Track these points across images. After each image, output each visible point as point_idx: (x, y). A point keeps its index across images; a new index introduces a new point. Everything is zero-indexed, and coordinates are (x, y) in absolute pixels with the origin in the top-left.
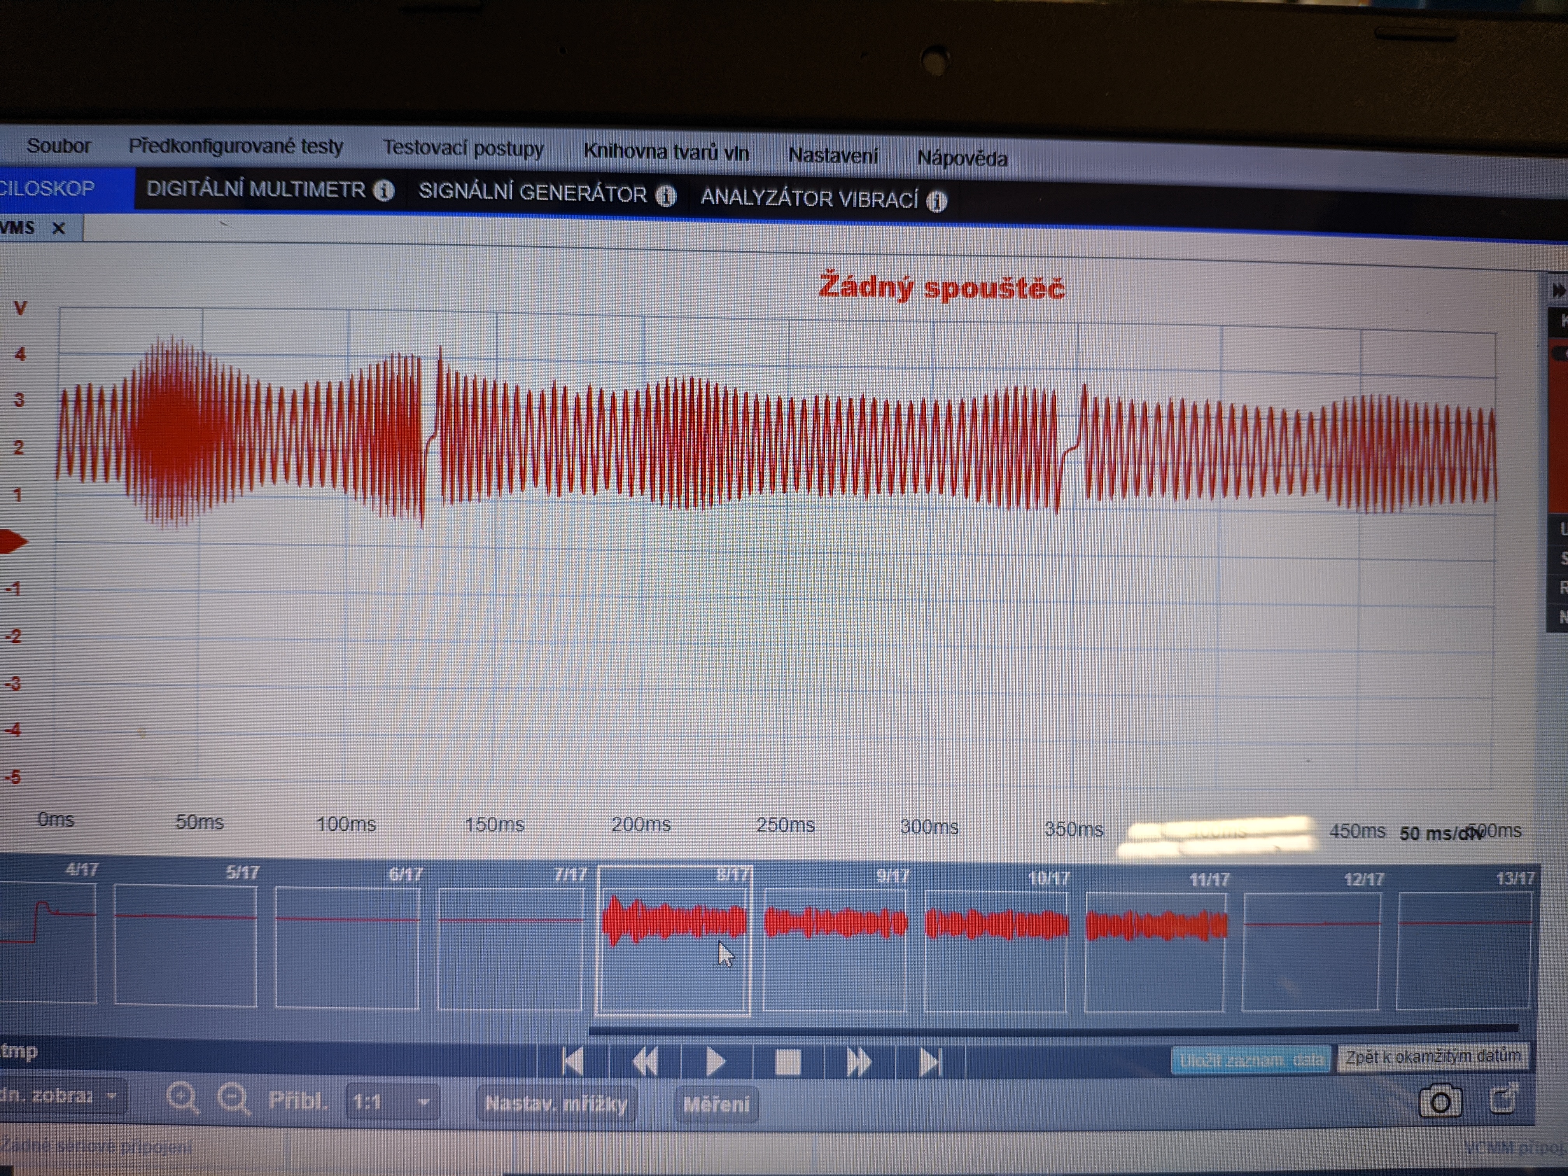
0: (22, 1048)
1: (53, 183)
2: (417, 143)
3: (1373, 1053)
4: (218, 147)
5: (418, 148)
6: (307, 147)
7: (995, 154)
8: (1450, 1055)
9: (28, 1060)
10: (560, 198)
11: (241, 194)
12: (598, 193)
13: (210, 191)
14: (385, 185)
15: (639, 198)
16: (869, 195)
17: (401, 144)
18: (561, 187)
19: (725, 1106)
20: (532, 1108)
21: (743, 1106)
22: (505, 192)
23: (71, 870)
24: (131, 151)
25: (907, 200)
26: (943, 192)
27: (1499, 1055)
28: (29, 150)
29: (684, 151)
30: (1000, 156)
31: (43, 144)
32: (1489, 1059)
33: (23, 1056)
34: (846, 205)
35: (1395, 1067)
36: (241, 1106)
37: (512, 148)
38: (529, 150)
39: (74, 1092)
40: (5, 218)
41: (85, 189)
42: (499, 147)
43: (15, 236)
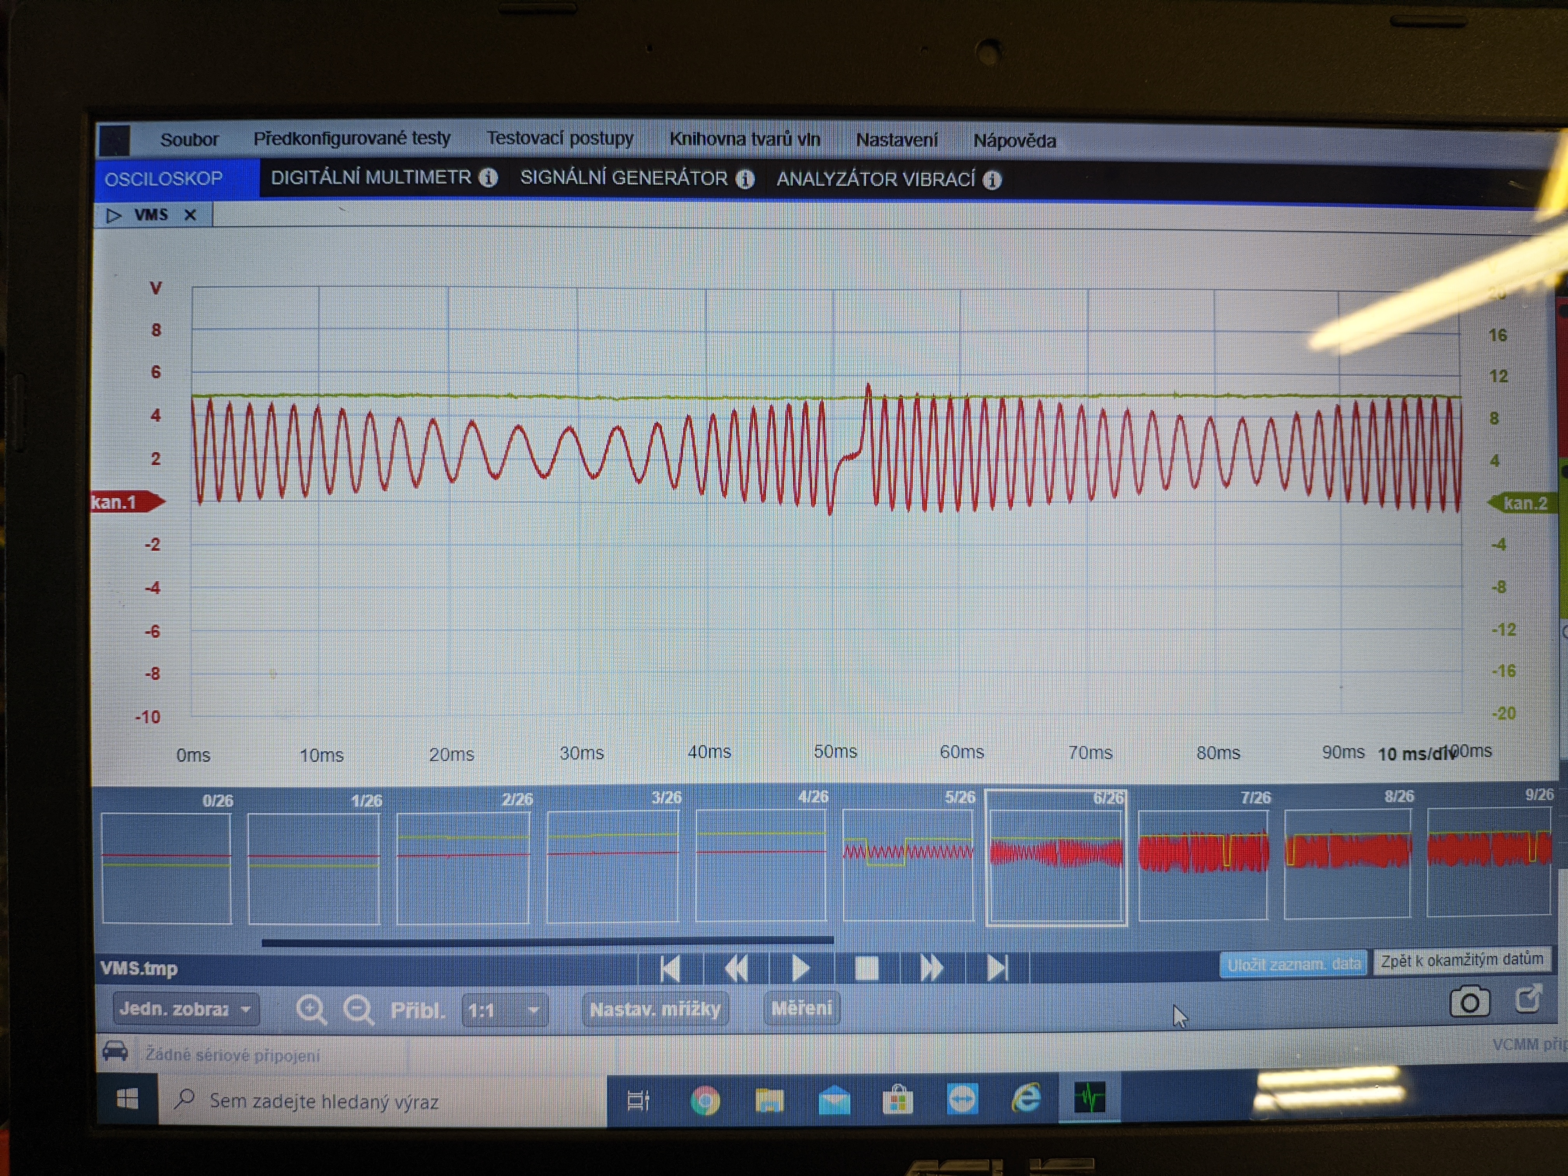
0: (163, 966)
1: (184, 174)
2: (518, 134)
3: (1406, 957)
4: (336, 140)
5: (519, 138)
6: (418, 139)
7: (1044, 136)
8: (1478, 959)
9: (169, 977)
10: (649, 182)
11: (358, 183)
12: (684, 177)
13: (329, 179)
14: (489, 172)
15: (720, 182)
16: (930, 175)
17: (503, 135)
18: (650, 172)
19: (810, 1009)
20: (634, 1014)
21: (826, 1009)
22: (600, 178)
23: (207, 801)
24: (256, 144)
25: (965, 179)
26: (998, 172)
27: (1523, 958)
28: (163, 144)
29: (761, 138)
30: (1049, 138)
31: (175, 138)
32: (1515, 962)
33: (164, 974)
34: (909, 184)
35: (1426, 970)
36: (365, 1016)
37: (604, 137)
38: (620, 139)
39: (211, 1006)
40: (141, 206)
41: (214, 179)
42: (592, 137)
43: (151, 223)
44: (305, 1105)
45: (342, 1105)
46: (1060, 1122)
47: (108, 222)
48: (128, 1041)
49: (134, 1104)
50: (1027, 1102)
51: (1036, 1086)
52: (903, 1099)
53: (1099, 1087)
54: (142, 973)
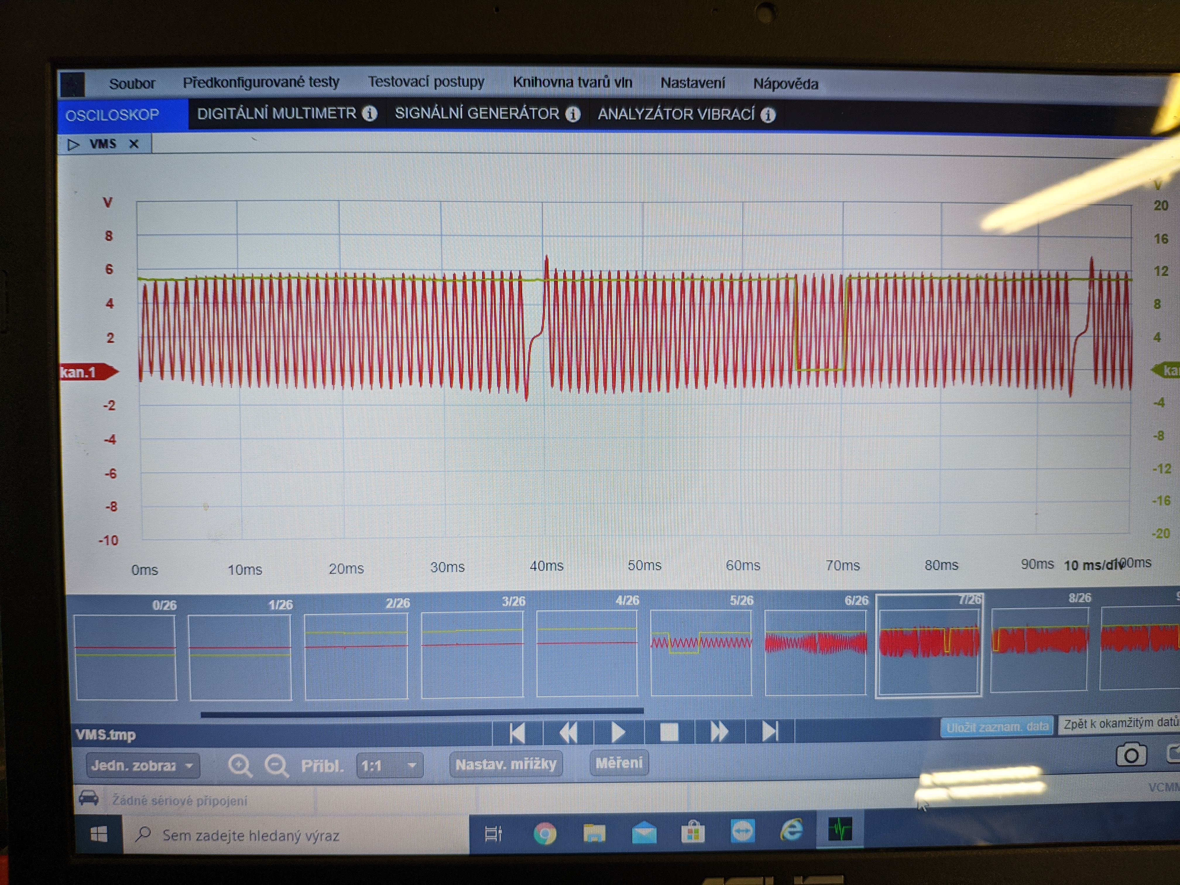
0: (124, 733)
1: (129, 111)
2: (393, 78)
3: (1083, 721)
4: (248, 83)
5: (394, 82)
6: (313, 82)
7: (809, 80)
8: (1138, 722)
9: (129, 742)
10: (497, 117)
11: (266, 117)
12: (524, 113)
13: (243, 115)
14: (370, 109)
15: (553, 116)
16: (719, 111)
17: (381, 79)
18: (497, 109)
19: (626, 764)
20: (489, 768)
21: (638, 764)
22: (458, 113)
23: (156, 606)
24: (185, 87)
25: (747, 114)
26: (773, 108)
27: (1173, 722)
28: (111, 87)
29: (586, 82)
30: (813, 82)
31: (120, 83)
32: (1166, 724)
33: (125, 739)
34: (702, 118)
35: (1098, 730)
36: (282, 771)
37: (461, 81)
38: (474, 82)
39: (162, 764)
40: (95, 137)
41: (152, 115)
42: (452, 80)
43: (103, 150)
44: (236, 838)
45: (265, 838)
46: (818, 848)
47: (69, 150)
48: (98, 790)
49: (104, 838)
50: (792, 833)
51: (799, 821)
52: (697, 831)
53: (847, 821)
54: (108, 739)
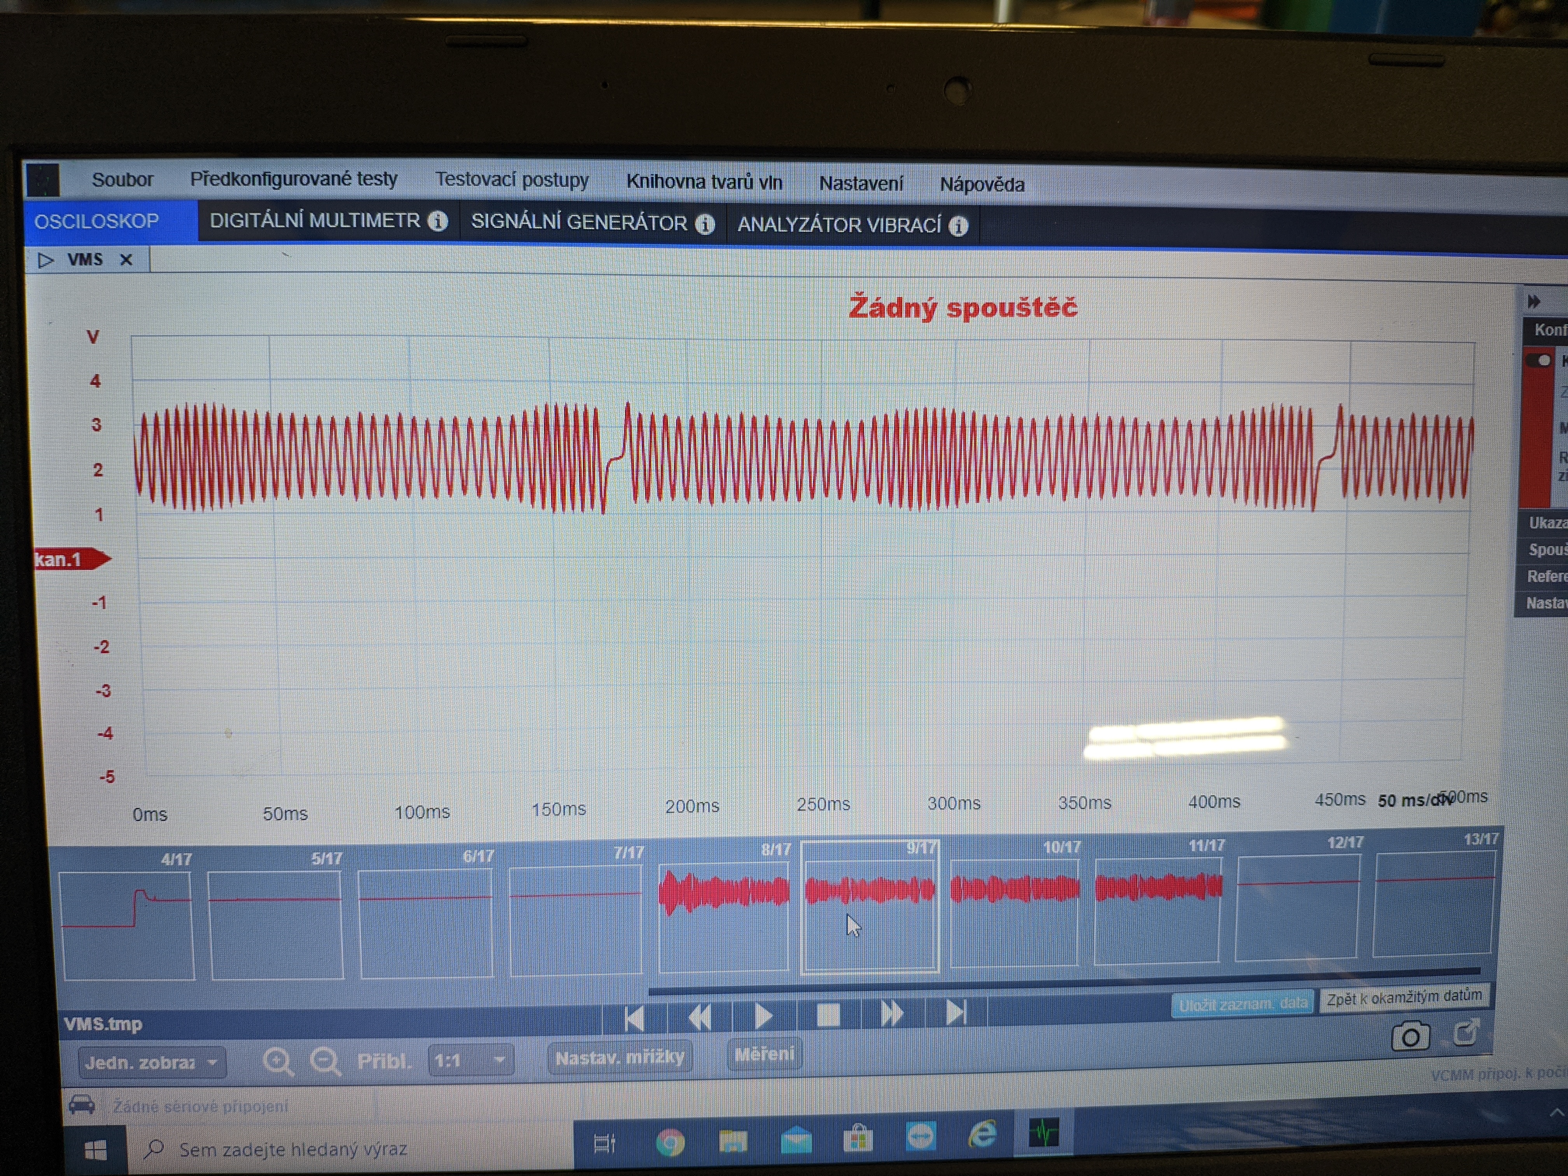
0: (127, 1021)
1: (119, 216)
2: (468, 175)
3: (1351, 995)
4: (277, 180)
5: (469, 180)
6: (363, 179)
7: (1013, 179)
8: (1420, 996)
9: (134, 1032)
10: (606, 227)
11: (301, 226)
12: (641, 222)
13: (271, 222)
14: (439, 215)
15: (680, 227)
16: (895, 221)
17: (453, 176)
18: (606, 217)
19: (772, 1055)
20: (598, 1062)
21: (788, 1055)
22: (554, 222)
23: (166, 860)
24: (193, 184)
25: (931, 225)
26: (964, 217)
27: (1463, 994)
28: (94, 184)
29: (722, 182)
30: (1017, 182)
31: (107, 178)
32: (1455, 998)
33: (129, 1029)
34: (873, 230)
35: (1370, 1007)
36: (332, 1068)
37: (558, 179)
38: (575, 181)
39: (178, 1060)
40: (75, 250)
41: (150, 221)
42: (546, 178)
43: (85, 268)
44: (275, 1153)
45: (312, 1153)
46: (1015, 1156)
47: (40, 267)
48: (95, 1094)
49: (102, 1156)
50: (983, 1138)
51: (992, 1123)
52: (863, 1137)
53: (1053, 1123)
54: (107, 1029)
